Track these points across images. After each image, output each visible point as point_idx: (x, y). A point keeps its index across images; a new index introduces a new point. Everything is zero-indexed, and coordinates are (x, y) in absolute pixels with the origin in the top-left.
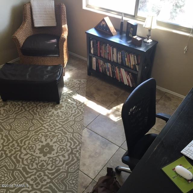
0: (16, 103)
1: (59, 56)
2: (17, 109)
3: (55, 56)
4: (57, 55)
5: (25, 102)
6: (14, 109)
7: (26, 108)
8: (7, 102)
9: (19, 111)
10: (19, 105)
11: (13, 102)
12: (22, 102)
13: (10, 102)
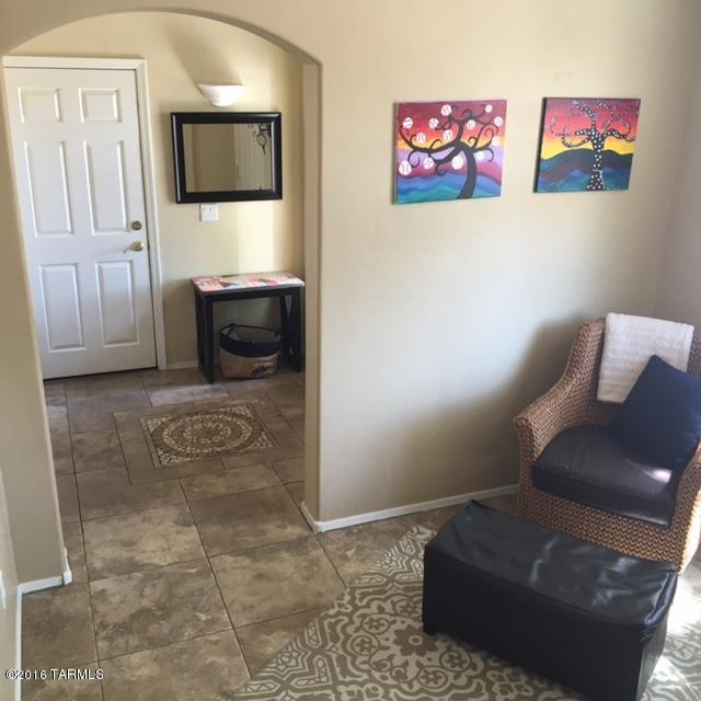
0: (465, 657)
1: (668, 528)
2: (462, 681)
3: (653, 520)
4: (661, 522)
5: (497, 665)
6: (453, 674)
7: (496, 688)
8: (436, 639)
9: (468, 691)
10: (474, 667)
11: (455, 647)
12: (484, 659)
13: (447, 644)
